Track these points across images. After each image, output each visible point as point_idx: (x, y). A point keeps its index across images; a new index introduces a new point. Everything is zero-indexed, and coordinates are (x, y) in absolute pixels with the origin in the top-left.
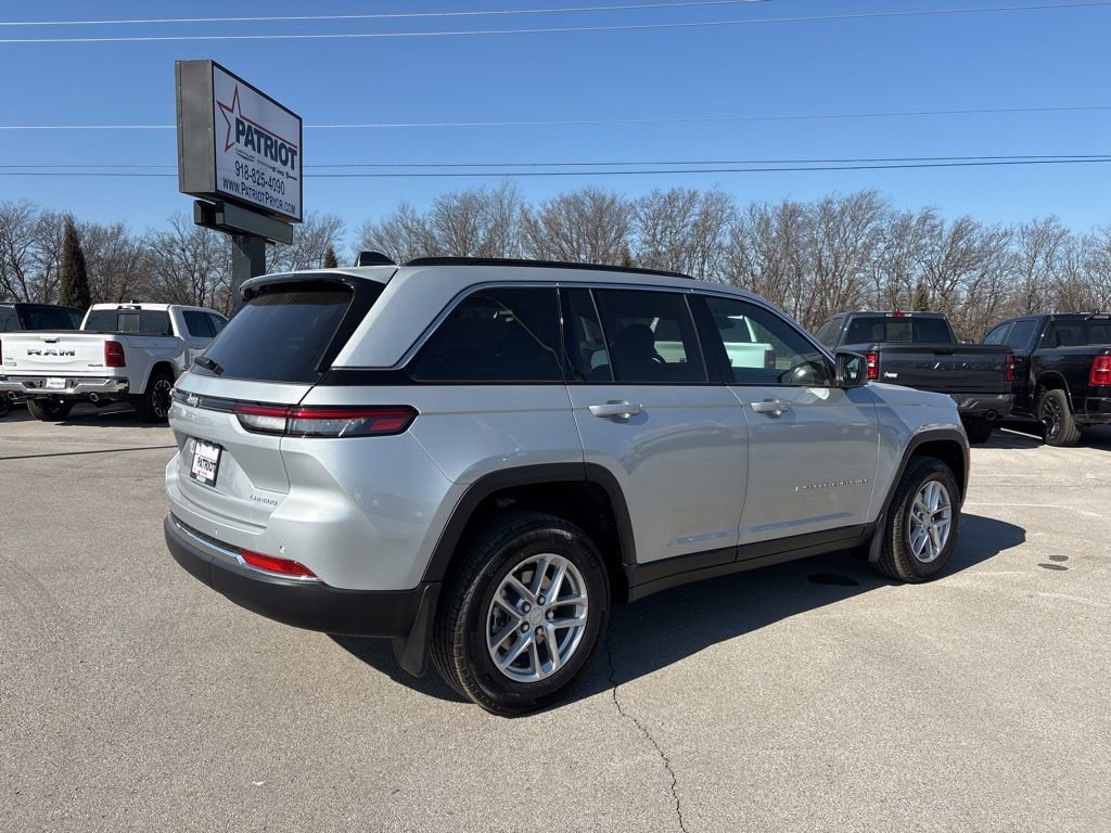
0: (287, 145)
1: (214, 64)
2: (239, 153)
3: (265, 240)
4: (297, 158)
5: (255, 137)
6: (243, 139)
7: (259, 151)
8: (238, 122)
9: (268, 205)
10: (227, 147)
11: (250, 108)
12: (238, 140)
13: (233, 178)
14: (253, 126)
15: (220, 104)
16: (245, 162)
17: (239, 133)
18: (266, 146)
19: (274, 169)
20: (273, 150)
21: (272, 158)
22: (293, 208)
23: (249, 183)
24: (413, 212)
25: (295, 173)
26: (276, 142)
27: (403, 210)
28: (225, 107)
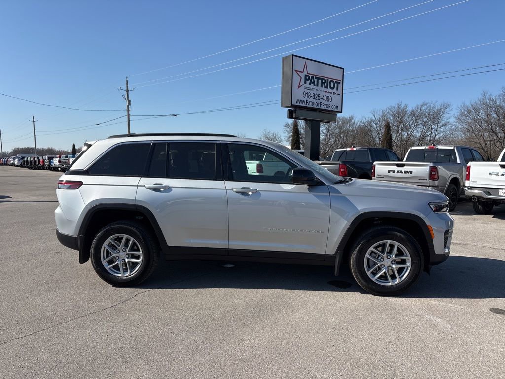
0: (334, 81)
1: (293, 55)
2: (306, 88)
3: (320, 121)
4: (340, 86)
5: (316, 80)
6: (308, 82)
7: (317, 86)
8: (306, 76)
9: (322, 107)
10: (299, 87)
11: (312, 69)
12: (305, 83)
13: (302, 98)
14: (314, 76)
15: (296, 71)
16: (309, 91)
17: (306, 80)
18: (322, 83)
19: (326, 92)
20: (326, 84)
21: (325, 87)
22: (337, 107)
23: (311, 100)
24: (490, 95)
25: (340, 92)
26: (328, 80)
27: (484, 95)
28: (298, 71)
